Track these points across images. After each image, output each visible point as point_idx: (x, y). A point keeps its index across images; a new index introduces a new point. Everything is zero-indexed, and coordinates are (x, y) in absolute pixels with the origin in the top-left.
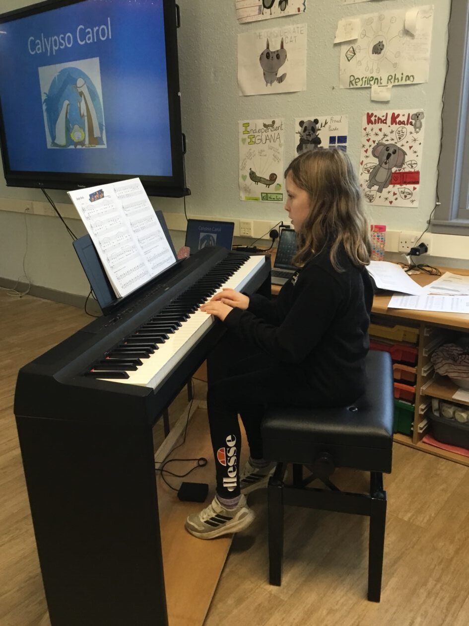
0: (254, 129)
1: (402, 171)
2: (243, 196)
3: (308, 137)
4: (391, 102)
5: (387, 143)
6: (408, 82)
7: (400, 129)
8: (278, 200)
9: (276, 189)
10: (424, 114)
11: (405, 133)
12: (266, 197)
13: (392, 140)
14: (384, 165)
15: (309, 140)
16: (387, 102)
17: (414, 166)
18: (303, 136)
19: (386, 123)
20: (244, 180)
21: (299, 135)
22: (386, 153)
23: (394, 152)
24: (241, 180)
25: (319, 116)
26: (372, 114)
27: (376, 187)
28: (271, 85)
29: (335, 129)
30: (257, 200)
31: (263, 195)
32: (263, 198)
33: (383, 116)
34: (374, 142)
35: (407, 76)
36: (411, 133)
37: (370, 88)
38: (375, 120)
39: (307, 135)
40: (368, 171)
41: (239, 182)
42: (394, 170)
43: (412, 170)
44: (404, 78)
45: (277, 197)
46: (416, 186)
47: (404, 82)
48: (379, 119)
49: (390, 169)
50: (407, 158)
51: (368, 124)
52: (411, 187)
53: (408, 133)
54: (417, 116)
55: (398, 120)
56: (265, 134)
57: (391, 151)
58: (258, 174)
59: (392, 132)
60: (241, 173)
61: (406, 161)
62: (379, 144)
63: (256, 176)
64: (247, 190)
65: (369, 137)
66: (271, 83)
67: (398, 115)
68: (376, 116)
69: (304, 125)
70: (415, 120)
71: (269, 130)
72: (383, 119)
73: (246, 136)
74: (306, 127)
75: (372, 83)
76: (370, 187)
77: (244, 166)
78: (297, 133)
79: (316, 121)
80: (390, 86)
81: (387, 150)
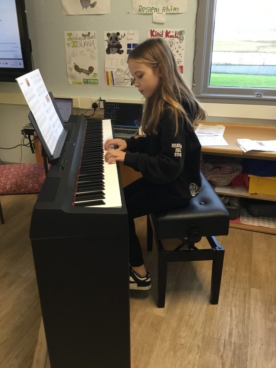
0: (76, 37)
2: (70, 81)
3: (113, 43)
4: (165, 23)
6: (175, 12)
7: (171, 40)
8: (95, 83)
9: (94, 77)
10: (185, 32)
11: (174, 43)
12: (86, 82)
15: (114, 46)
16: (163, 24)
17: (180, 63)
18: (109, 43)
19: (162, 36)
20: (71, 71)
21: (107, 42)
24: (68, 71)
25: (119, 30)
26: (154, 31)
28: (86, 9)
29: (131, 39)
30: (80, 83)
31: (85, 80)
32: (85, 82)
33: (161, 32)
35: (175, 8)
37: (152, 14)
38: (156, 34)
39: (112, 42)
41: (67, 72)
44: (173, 9)
45: (94, 82)
47: (172, 12)
48: (158, 33)
53: (176, 43)
54: (181, 33)
55: (169, 35)
56: (83, 41)
58: (80, 67)
60: (68, 66)
63: (79, 68)
64: (73, 77)
66: (86, 8)
67: (170, 32)
68: (156, 32)
69: (110, 36)
70: (180, 35)
71: (86, 38)
72: (161, 34)
73: (70, 42)
74: (111, 37)
75: (153, 11)
77: (70, 61)
78: (105, 41)
79: (118, 34)
80: (164, 13)
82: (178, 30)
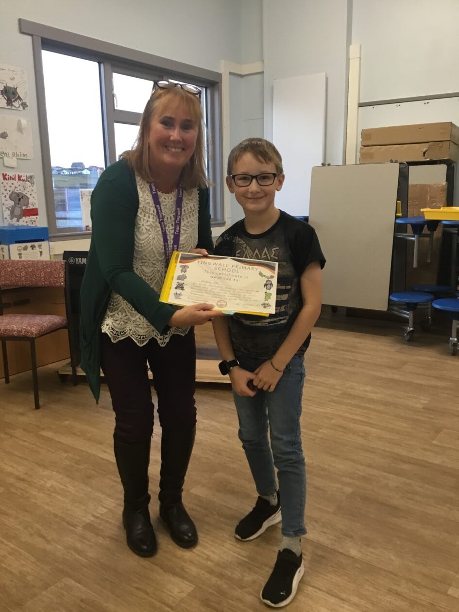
1: (28, 208)
4: (15, 168)
5: (17, 192)
6: (24, 158)
7: (24, 184)
10: (35, 177)
11: (26, 186)
13: (20, 190)
14: (17, 205)
16: (13, 168)
17: (34, 205)
19: (15, 180)
22: (18, 198)
23: (22, 197)
26: (6, 174)
27: (15, 219)
34: (10, 191)
35: (24, 154)
36: (30, 186)
37: (3, 158)
38: (8, 178)
40: (9, 209)
42: (24, 208)
43: (34, 208)
44: (22, 155)
46: (37, 216)
47: (22, 158)
48: (11, 177)
49: (21, 208)
50: (30, 201)
51: (4, 180)
52: (34, 217)
53: (28, 187)
54: (31, 177)
55: (21, 179)
57: (20, 197)
59: (19, 185)
61: (30, 202)
62: (13, 193)
65: (6, 188)
67: (21, 176)
68: (8, 176)
70: (30, 179)
72: (14, 177)
75: (3, 155)
76: (11, 219)
80: (15, 159)
81: (18, 196)
82: (29, 175)
